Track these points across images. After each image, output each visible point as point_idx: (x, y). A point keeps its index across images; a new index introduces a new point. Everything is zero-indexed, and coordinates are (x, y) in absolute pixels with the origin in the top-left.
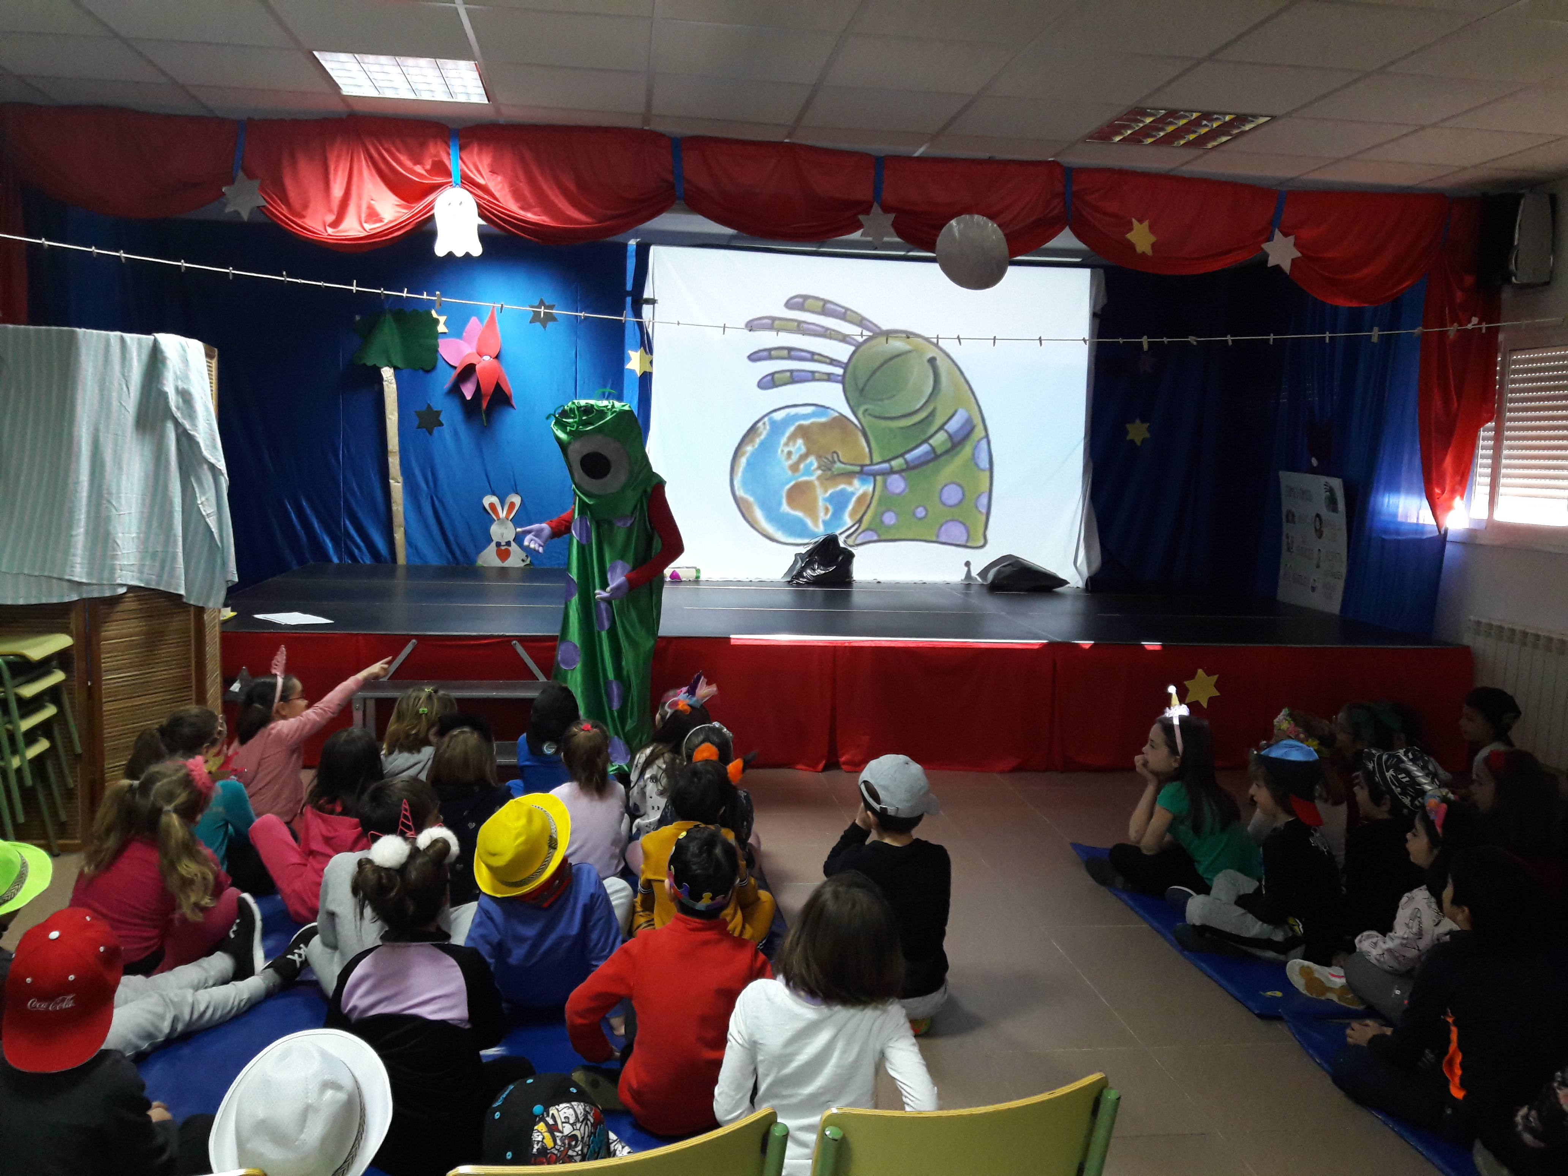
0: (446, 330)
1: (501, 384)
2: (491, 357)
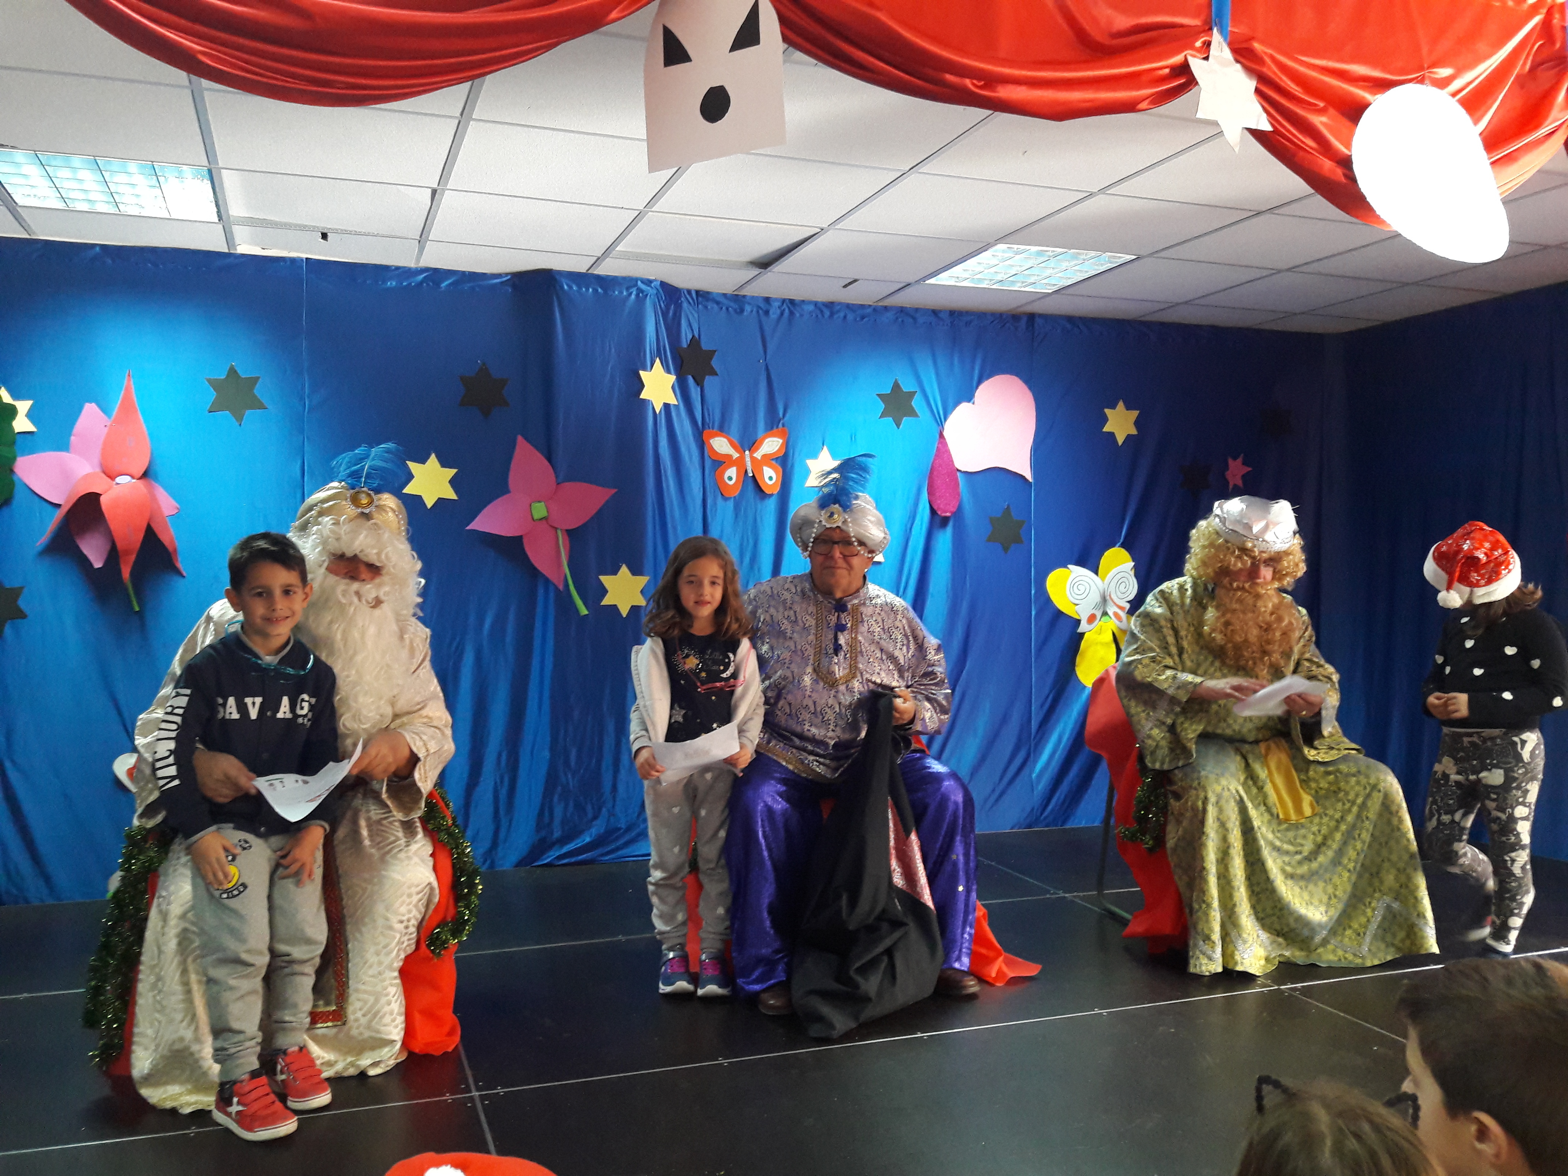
0: (32, 428)
1: (156, 530)
2: (133, 477)
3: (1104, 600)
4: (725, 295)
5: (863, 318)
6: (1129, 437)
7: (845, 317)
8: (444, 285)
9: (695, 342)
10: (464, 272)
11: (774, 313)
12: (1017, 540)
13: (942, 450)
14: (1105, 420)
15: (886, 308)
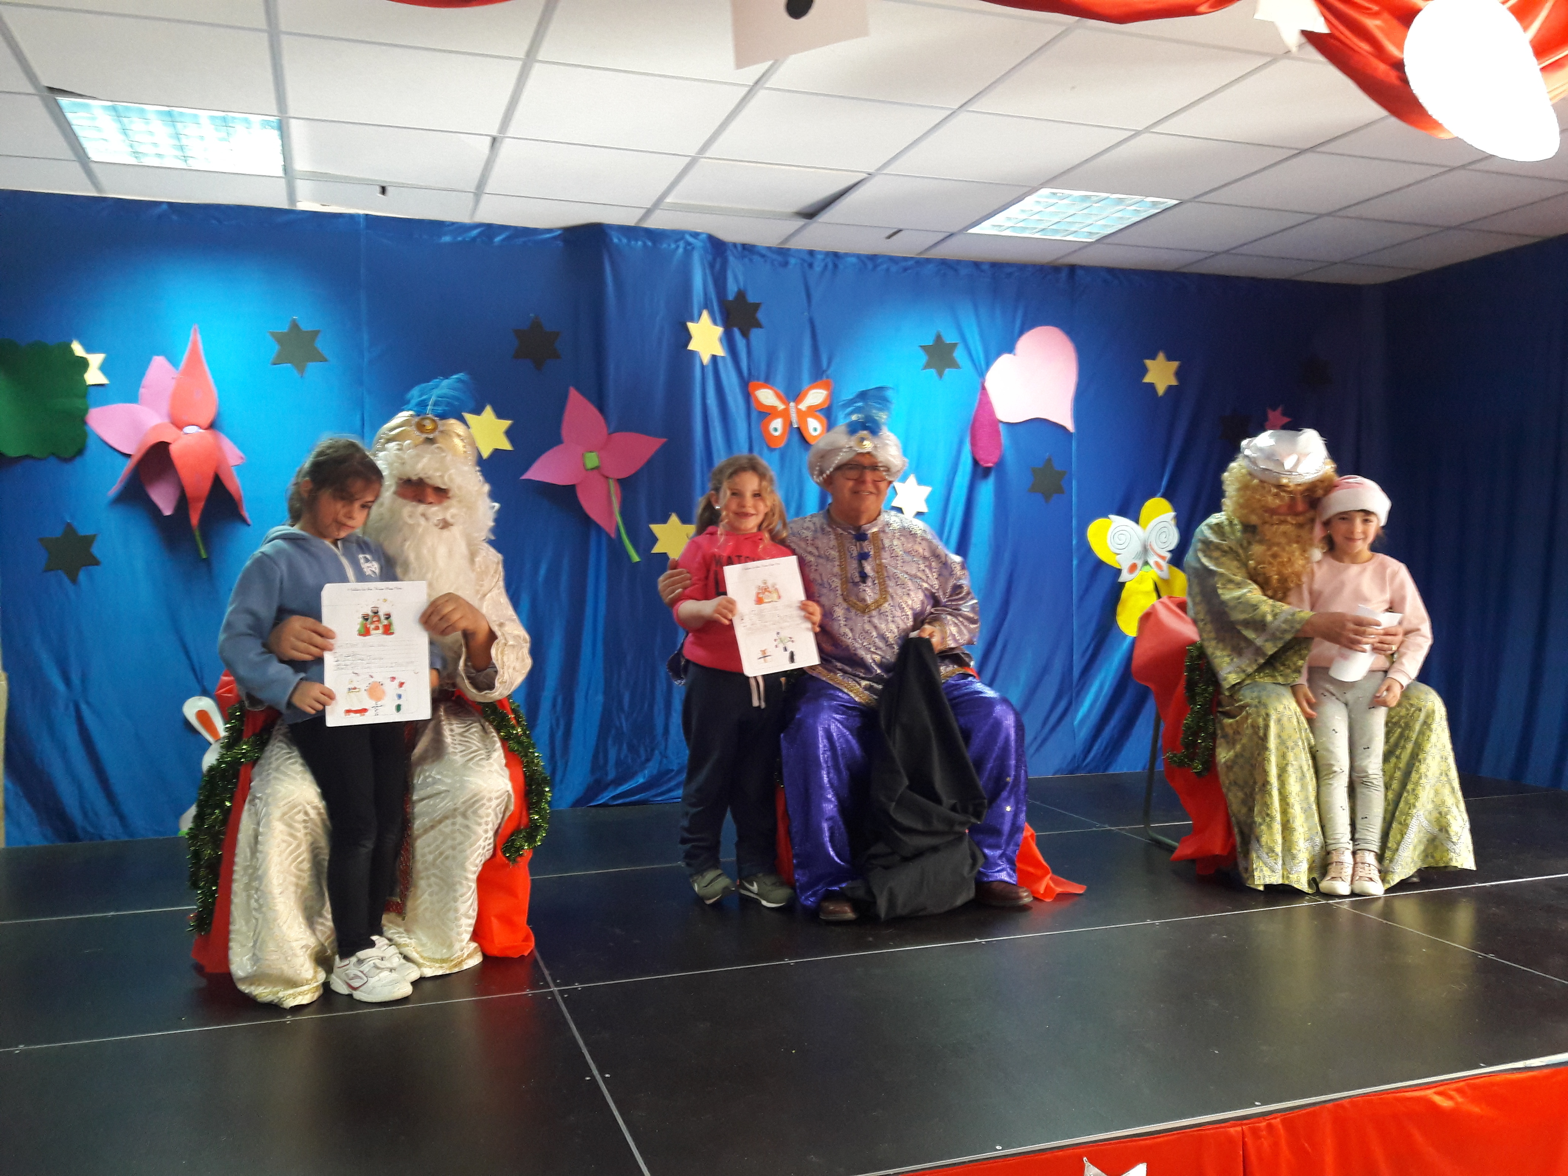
0: (103, 380)
1: (223, 477)
2: (201, 427)
3: (1146, 550)
4: (769, 248)
5: (905, 269)
6: (1170, 388)
7: (888, 270)
8: (498, 239)
9: (741, 295)
10: (516, 228)
11: (818, 268)
12: (1059, 490)
13: (985, 403)
14: (1144, 371)
15: (928, 261)
